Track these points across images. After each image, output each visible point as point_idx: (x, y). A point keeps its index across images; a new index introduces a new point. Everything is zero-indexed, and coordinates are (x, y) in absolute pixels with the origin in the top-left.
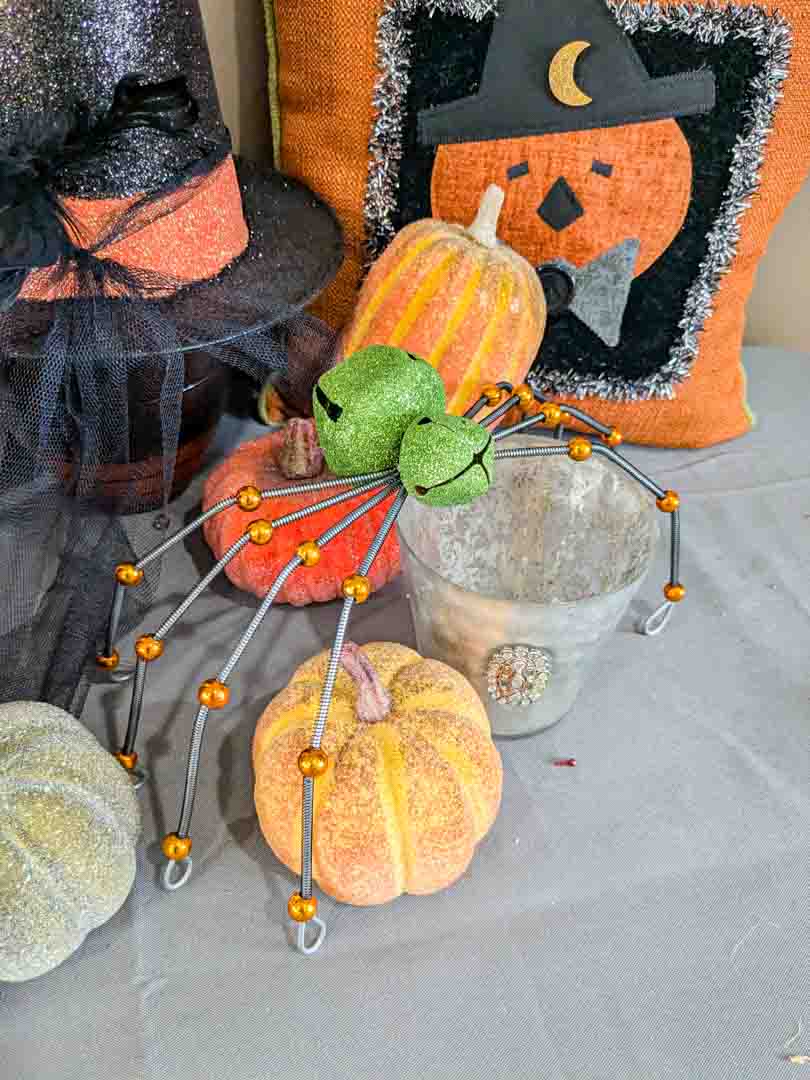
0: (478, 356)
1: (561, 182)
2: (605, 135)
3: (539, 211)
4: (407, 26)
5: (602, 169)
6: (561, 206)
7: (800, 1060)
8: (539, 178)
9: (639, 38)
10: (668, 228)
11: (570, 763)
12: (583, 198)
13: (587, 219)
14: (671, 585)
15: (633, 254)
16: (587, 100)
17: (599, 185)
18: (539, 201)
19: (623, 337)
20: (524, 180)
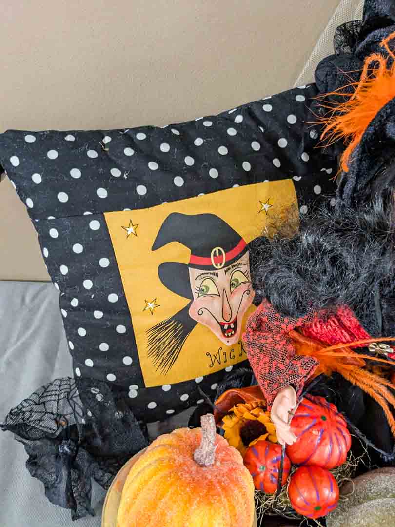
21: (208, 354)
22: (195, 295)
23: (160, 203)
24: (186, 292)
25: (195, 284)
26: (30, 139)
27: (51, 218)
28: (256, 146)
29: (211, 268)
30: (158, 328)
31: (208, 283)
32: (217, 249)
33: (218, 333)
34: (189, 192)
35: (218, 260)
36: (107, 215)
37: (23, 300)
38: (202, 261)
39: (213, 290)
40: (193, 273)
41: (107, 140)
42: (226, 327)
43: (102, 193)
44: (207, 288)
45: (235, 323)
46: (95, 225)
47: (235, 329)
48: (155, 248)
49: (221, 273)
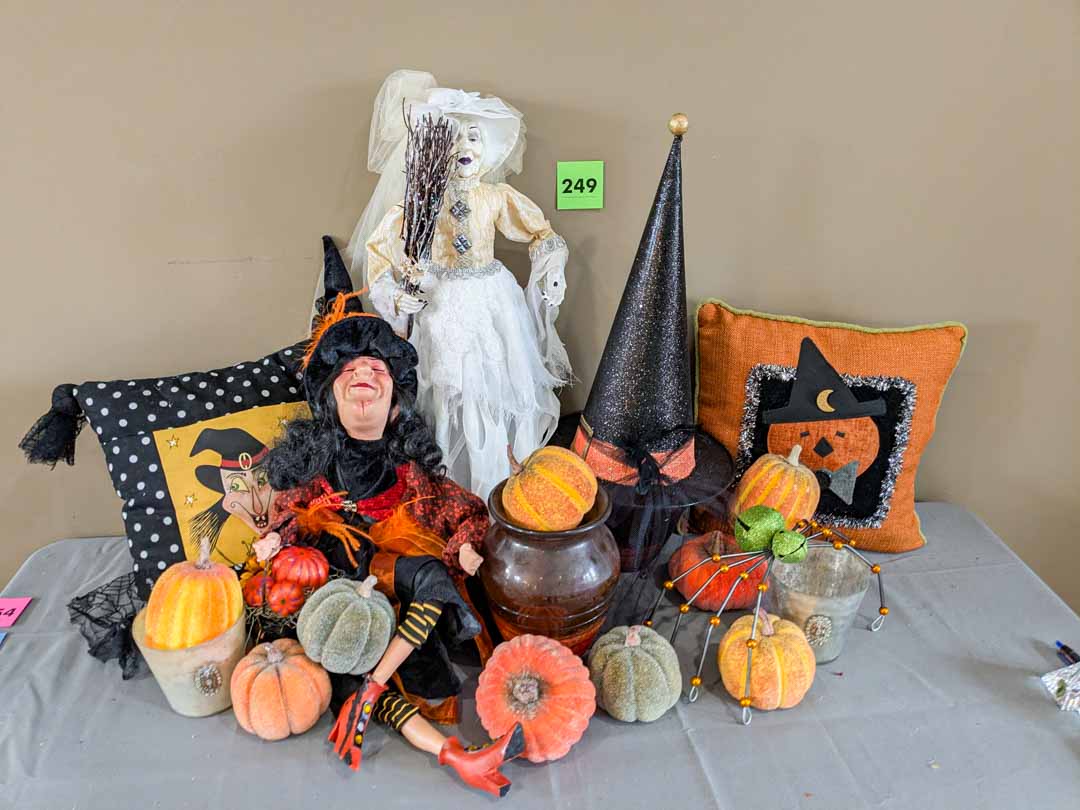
0: (793, 509)
1: (823, 438)
2: (841, 422)
3: (815, 450)
4: (759, 382)
5: (841, 435)
6: (824, 448)
7: (934, 767)
8: (814, 438)
9: (854, 389)
10: (871, 456)
11: (841, 674)
12: (834, 445)
13: (835, 453)
14: (882, 608)
15: (856, 467)
16: (833, 410)
17: (840, 441)
18: (815, 445)
19: (854, 500)
20: (807, 438)
21: (243, 542)
22: (227, 492)
23: (195, 422)
24: (219, 488)
25: (226, 482)
26: (101, 386)
27: (114, 439)
28: (275, 379)
29: (240, 469)
30: (198, 518)
31: (237, 481)
32: (244, 454)
33: (251, 524)
34: (217, 413)
35: (246, 463)
36: (154, 433)
37: (100, 550)
38: (231, 464)
39: (242, 487)
40: (224, 473)
41: (161, 383)
42: (258, 519)
43: (152, 418)
44: (238, 486)
45: (266, 515)
46: (146, 441)
47: (267, 521)
48: (192, 455)
49: (249, 473)
